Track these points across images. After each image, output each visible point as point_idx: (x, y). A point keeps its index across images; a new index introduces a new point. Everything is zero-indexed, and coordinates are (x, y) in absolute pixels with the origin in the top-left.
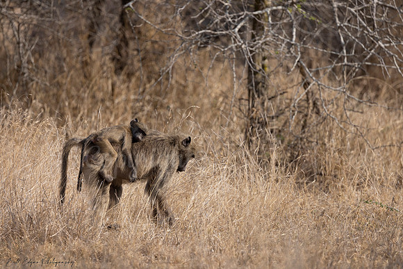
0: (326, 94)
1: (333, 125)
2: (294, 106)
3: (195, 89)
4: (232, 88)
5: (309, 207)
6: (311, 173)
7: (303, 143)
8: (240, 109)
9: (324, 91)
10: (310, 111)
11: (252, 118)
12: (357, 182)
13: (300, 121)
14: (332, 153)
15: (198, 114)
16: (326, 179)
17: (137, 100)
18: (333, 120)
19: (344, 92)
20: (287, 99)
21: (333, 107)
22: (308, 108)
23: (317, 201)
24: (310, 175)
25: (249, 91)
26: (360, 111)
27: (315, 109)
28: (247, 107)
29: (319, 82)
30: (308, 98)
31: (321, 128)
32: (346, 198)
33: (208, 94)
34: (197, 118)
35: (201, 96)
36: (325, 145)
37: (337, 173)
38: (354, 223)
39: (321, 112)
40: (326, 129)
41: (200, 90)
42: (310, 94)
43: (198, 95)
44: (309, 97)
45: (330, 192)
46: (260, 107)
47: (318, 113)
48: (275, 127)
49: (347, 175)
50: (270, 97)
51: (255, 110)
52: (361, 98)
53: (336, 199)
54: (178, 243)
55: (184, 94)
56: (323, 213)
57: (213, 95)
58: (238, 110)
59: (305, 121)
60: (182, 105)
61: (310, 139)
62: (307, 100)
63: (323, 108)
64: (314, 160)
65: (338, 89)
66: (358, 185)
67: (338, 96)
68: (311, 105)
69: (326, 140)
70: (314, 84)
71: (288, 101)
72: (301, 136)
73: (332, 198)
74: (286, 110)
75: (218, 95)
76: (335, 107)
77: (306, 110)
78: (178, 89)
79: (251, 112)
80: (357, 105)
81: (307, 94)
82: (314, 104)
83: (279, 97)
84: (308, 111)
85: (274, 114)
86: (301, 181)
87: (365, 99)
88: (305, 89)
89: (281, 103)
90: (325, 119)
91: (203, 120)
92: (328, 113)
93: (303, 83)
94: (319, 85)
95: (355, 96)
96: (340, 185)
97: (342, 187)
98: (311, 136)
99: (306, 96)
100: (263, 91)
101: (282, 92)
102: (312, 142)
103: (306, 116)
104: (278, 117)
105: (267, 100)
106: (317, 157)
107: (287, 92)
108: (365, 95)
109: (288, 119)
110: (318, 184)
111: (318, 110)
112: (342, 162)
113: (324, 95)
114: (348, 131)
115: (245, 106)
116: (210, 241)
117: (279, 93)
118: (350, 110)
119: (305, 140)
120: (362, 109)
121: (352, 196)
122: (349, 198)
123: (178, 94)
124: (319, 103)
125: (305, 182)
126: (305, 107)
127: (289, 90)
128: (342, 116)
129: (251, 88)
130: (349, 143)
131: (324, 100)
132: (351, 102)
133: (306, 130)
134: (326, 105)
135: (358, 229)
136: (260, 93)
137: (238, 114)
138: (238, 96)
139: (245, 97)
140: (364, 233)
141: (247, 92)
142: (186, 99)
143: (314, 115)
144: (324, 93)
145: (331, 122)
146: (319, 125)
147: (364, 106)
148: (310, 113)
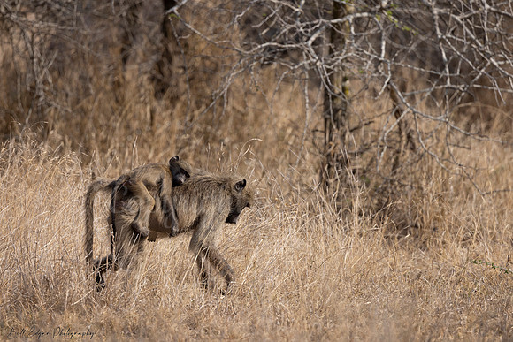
0: (423, 124)
1: (432, 163)
2: (383, 140)
3: (256, 117)
4: (304, 116)
5: (401, 268)
6: (404, 225)
7: (393, 186)
8: (314, 143)
9: (421, 122)
10: (403, 146)
11: (329, 155)
12: (462, 237)
13: (390, 159)
14: (431, 199)
15: (260, 150)
16: (423, 233)
17: (183, 132)
18: (433, 157)
19: (447, 123)
20: (374, 131)
21: (432, 141)
22: (400, 142)
23: (411, 261)
24: (402, 227)
25: (326, 120)
26: (467, 146)
27: (409, 144)
28: (323, 141)
29: (415, 110)
30: (400, 129)
31: (417, 167)
32: (449, 257)
33: (273, 123)
34: (259, 154)
35: (264, 126)
36: (422, 189)
37: (437, 225)
38: (459, 288)
39: (417, 147)
40: (424, 169)
41: (263, 118)
42: (404, 125)
43: (261, 125)
44: (402, 128)
45: (428, 250)
46: (339, 140)
47: (413, 149)
48: (358, 167)
49: (450, 227)
50: (352, 128)
51: (333, 145)
52: (468, 130)
53: (436, 258)
54: (235, 314)
55: (243, 123)
56: (419, 276)
57: (280, 125)
58: (311, 144)
59: (397, 159)
60: (240, 138)
61: (403, 182)
62: (400, 132)
63: (419, 142)
64: (408, 209)
65: (438, 118)
66: (464, 240)
67: (439, 127)
68: (404, 138)
69: (424, 183)
70: (408, 112)
71: (374, 133)
72: (391, 178)
73: (431, 256)
74: (373, 144)
75: (286, 125)
76: (435, 141)
77: (398, 145)
78: (235, 118)
79: (327, 148)
80: (463, 139)
81: (399, 124)
82: (409, 137)
83: (363, 129)
84: (400, 146)
85: (356, 149)
86: (391, 235)
87: (473, 131)
88: (397, 118)
89: (366, 135)
90: (421, 156)
91: (266, 156)
92: (426, 149)
93: (395, 111)
94: (414, 113)
95: (461, 127)
96: (440, 240)
97: (444, 243)
98: (404, 178)
99: (397, 127)
100: (343, 121)
101: (367, 122)
102: (405, 186)
103: (398, 152)
104: (362, 153)
105: (348, 133)
106: (411, 204)
107: (373, 122)
108: (473, 126)
109: (375, 156)
110: (412, 238)
111: (414, 145)
112: (443, 210)
113: (421, 126)
114: (451, 172)
115: (320, 139)
116: (275, 310)
117: (364, 123)
118: (454, 145)
119: (397, 183)
120: (470, 144)
121: (456, 254)
122: (452, 257)
123: (235, 124)
124: (414, 137)
125: (397, 236)
126: (397, 142)
127: (376, 119)
128: (443, 153)
129: (328, 116)
130: (452, 187)
131: (421, 132)
132: (455, 134)
133: (398, 170)
134: (422, 139)
135: (464, 296)
136: (339, 124)
137: (312, 150)
138: (312, 127)
139: (321, 127)
140: (470, 302)
141: (323, 121)
142: (246, 131)
143: (408, 152)
144: (420, 123)
145: (430, 160)
146: (414, 164)
147: (472, 140)
148: (402, 149)
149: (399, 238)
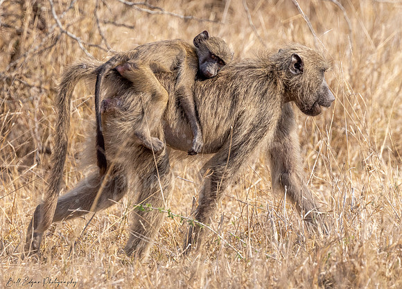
1: (74, 51)
7: (12, 87)
10: (26, 24)
18: (74, 41)
21: (73, 16)
22: (22, 17)
26: (128, 24)
27: (37, 20)
31: (50, 58)
39: (49, 25)
40: (60, 59)
47: (43, 28)
59: (17, 45)
61: (29, 81)
63: (52, 17)
64: (34, 123)
68: (29, 11)
72: (8, 75)
76: (78, 16)
77: (19, 22)
80: (123, 13)
90: (56, 39)
92: (64, 28)
98: (29, 75)
102: (30, 87)
103: (19, 33)
106: (40, 117)
110: (42, 171)
111: (44, 22)
119: (17, 83)
124: (44, 8)
125: (17, 167)
126: (17, 16)
128: (91, 35)
132: (109, 5)
133: (19, 62)
134: (57, 13)
143: (35, 34)
145: (70, 45)
146: (45, 53)
147: (137, 14)
148: (26, 29)
149: (20, 170)
